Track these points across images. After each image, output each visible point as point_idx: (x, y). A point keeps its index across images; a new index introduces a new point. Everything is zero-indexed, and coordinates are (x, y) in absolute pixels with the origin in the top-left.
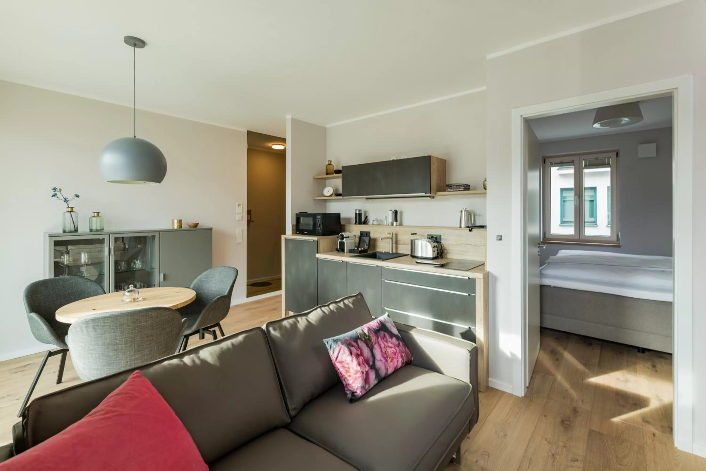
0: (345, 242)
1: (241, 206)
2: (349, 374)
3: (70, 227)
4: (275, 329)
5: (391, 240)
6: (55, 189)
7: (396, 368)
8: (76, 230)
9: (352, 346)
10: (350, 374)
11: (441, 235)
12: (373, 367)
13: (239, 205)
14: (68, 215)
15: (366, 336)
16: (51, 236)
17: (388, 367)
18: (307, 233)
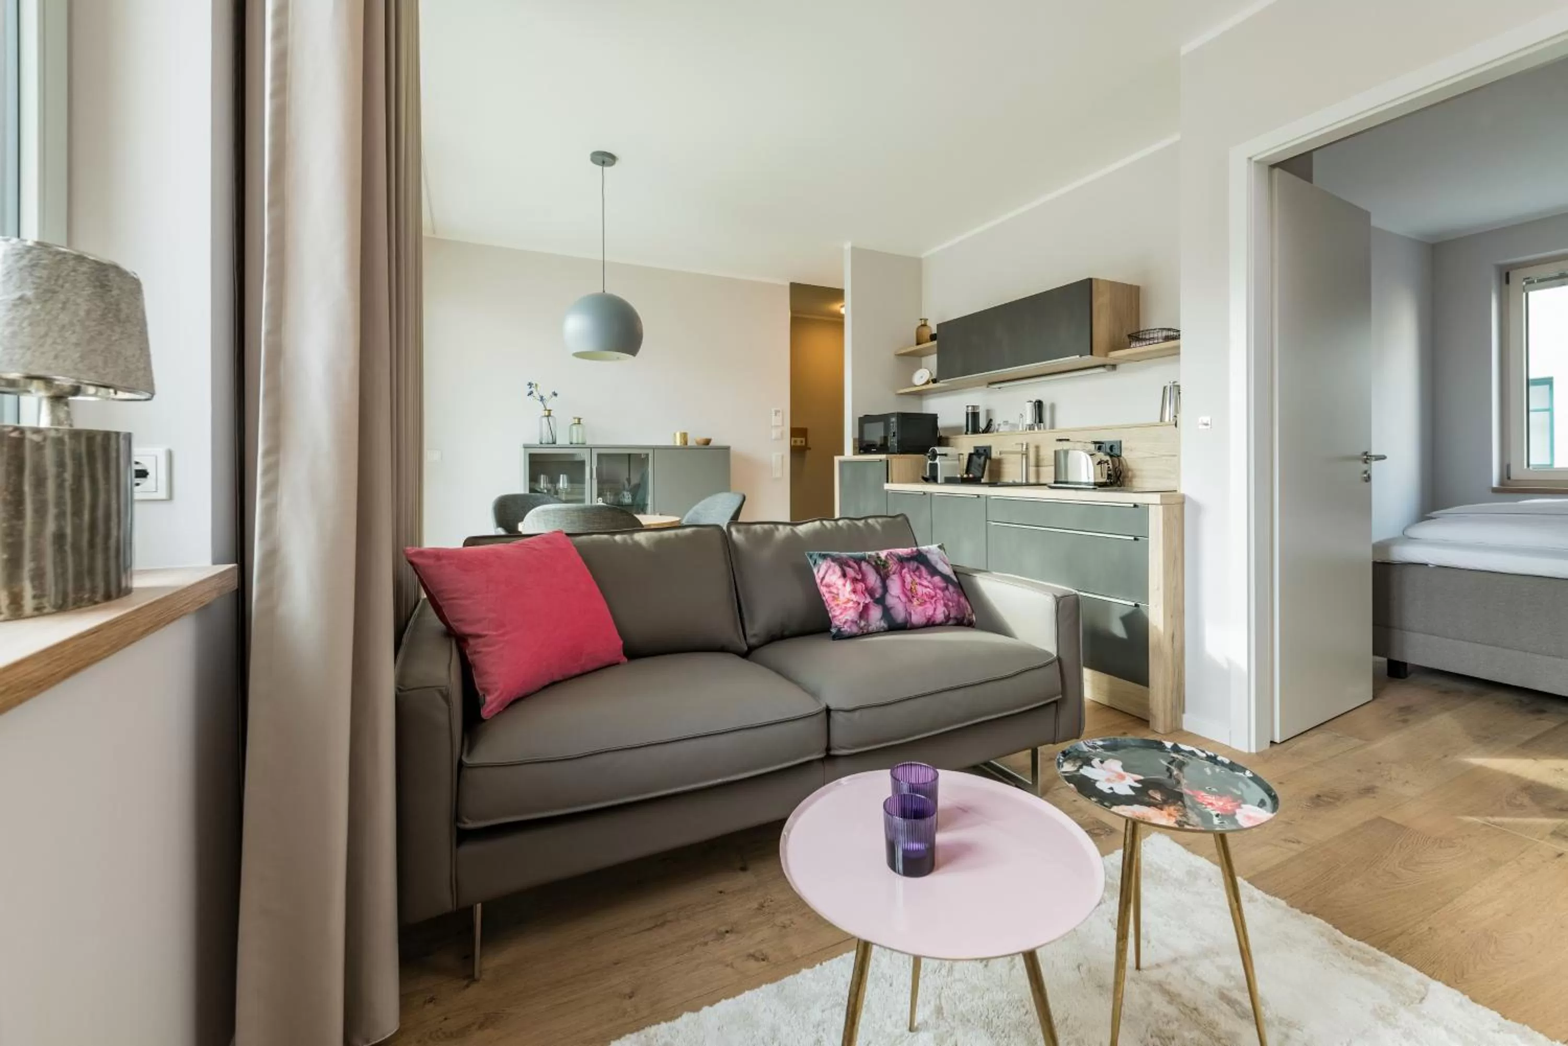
0: (939, 464)
1: (781, 413)
2: (836, 602)
3: (547, 438)
4: (738, 531)
5: (1024, 456)
6: (530, 384)
7: (932, 620)
8: (554, 443)
9: (849, 566)
10: (838, 602)
11: (1121, 442)
12: (881, 601)
13: (776, 412)
14: (545, 419)
15: (881, 561)
16: (526, 447)
17: (912, 612)
18: (875, 450)
